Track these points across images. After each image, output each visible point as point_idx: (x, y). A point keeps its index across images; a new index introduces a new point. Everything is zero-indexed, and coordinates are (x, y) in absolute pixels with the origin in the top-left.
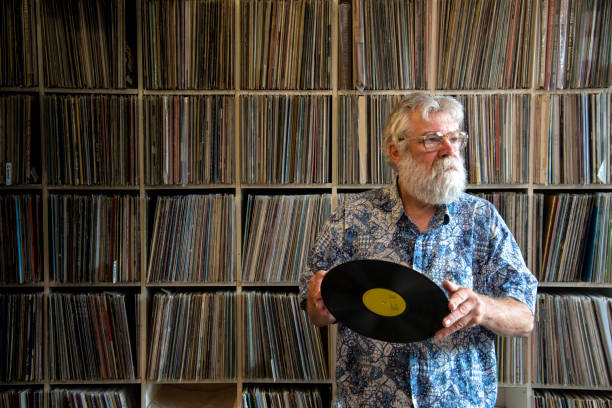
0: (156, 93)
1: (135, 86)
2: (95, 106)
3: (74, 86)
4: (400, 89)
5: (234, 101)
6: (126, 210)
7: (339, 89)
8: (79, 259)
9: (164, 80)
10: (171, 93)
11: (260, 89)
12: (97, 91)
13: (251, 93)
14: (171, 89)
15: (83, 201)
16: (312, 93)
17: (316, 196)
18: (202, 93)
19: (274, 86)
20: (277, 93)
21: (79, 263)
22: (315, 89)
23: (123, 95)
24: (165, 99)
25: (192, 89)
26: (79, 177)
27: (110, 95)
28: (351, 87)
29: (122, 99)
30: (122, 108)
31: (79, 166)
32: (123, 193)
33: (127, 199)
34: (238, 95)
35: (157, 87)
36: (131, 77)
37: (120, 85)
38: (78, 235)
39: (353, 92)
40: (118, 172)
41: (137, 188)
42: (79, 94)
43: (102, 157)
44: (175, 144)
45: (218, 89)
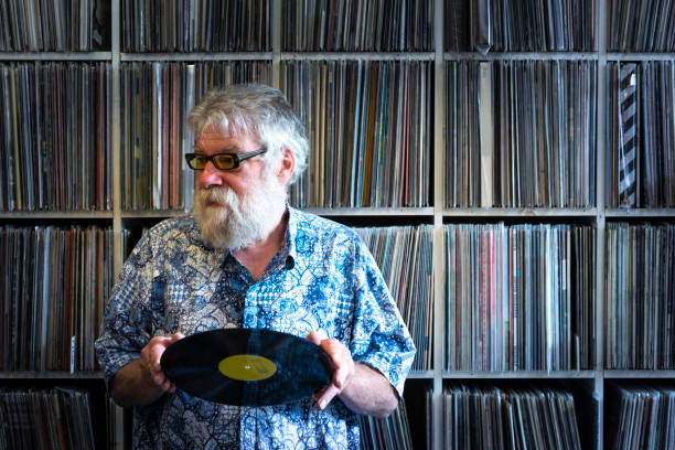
0: (141, 58)
1: (107, 47)
2: (42, 79)
3: (9, 48)
4: (549, 50)
5: (270, 71)
6: (91, 252)
7: (446, 49)
8: (15, 333)
9: (155, 36)
10: (167, 58)
11: (315, 50)
12: (44, 57)
13: (299, 57)
14: (166, 52)
15: (22, 236)
16: (402, 58)
17: (408, 229)
18: (218, 57)
19: (337, 46)
20: (344, 57)
21: (14, 340)
22: (406, 50)
23: (88, 62)
24: (157, 68)
25: (200, 50)
26: (15, 199)
27: (66, 62)
28: (466, 46)
29: (85, 68)
30: (85, 83)
31: (14, 180)
32: (85, 224)
33: (92, 233)
34: (276, 61)
35: (142, 50)
36: (100, 33)
37: (84, 46)
38: (13, 293)
39: (470, 56)
40: (77, 190)
41: (108, 216)
42: (16, 62)
43: (52, 163)
44: (173, 142)
45: (244, 50)
